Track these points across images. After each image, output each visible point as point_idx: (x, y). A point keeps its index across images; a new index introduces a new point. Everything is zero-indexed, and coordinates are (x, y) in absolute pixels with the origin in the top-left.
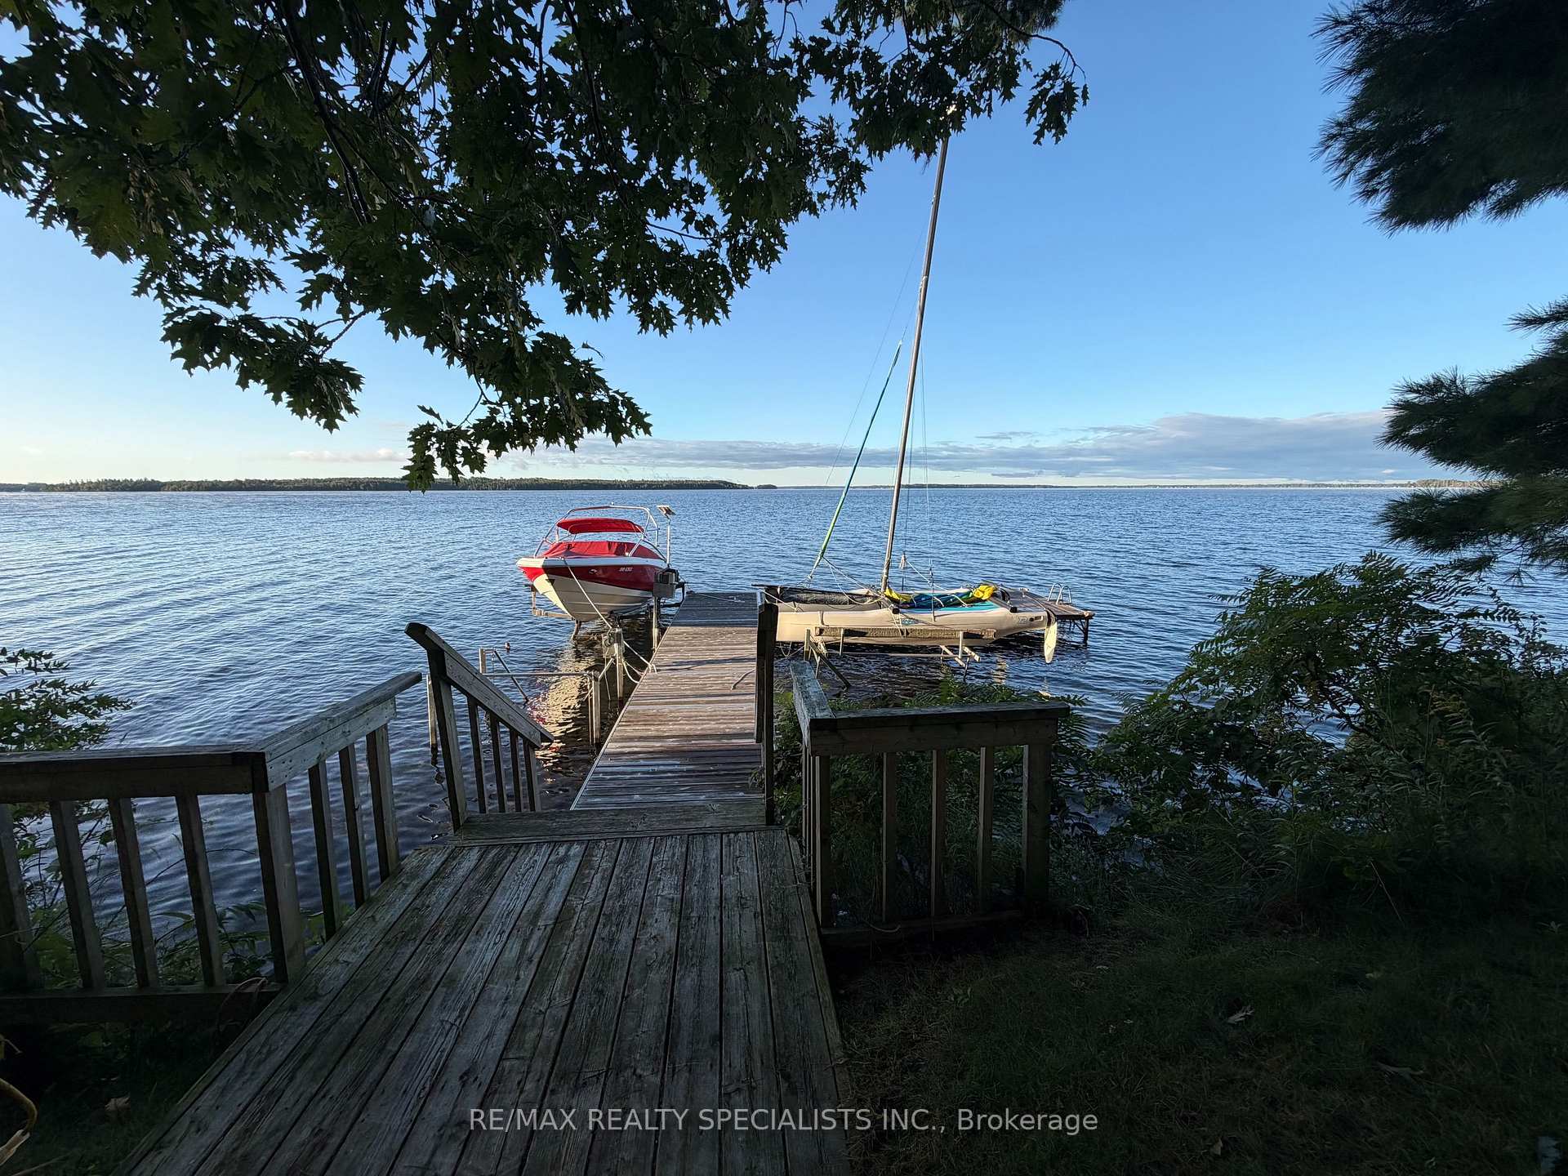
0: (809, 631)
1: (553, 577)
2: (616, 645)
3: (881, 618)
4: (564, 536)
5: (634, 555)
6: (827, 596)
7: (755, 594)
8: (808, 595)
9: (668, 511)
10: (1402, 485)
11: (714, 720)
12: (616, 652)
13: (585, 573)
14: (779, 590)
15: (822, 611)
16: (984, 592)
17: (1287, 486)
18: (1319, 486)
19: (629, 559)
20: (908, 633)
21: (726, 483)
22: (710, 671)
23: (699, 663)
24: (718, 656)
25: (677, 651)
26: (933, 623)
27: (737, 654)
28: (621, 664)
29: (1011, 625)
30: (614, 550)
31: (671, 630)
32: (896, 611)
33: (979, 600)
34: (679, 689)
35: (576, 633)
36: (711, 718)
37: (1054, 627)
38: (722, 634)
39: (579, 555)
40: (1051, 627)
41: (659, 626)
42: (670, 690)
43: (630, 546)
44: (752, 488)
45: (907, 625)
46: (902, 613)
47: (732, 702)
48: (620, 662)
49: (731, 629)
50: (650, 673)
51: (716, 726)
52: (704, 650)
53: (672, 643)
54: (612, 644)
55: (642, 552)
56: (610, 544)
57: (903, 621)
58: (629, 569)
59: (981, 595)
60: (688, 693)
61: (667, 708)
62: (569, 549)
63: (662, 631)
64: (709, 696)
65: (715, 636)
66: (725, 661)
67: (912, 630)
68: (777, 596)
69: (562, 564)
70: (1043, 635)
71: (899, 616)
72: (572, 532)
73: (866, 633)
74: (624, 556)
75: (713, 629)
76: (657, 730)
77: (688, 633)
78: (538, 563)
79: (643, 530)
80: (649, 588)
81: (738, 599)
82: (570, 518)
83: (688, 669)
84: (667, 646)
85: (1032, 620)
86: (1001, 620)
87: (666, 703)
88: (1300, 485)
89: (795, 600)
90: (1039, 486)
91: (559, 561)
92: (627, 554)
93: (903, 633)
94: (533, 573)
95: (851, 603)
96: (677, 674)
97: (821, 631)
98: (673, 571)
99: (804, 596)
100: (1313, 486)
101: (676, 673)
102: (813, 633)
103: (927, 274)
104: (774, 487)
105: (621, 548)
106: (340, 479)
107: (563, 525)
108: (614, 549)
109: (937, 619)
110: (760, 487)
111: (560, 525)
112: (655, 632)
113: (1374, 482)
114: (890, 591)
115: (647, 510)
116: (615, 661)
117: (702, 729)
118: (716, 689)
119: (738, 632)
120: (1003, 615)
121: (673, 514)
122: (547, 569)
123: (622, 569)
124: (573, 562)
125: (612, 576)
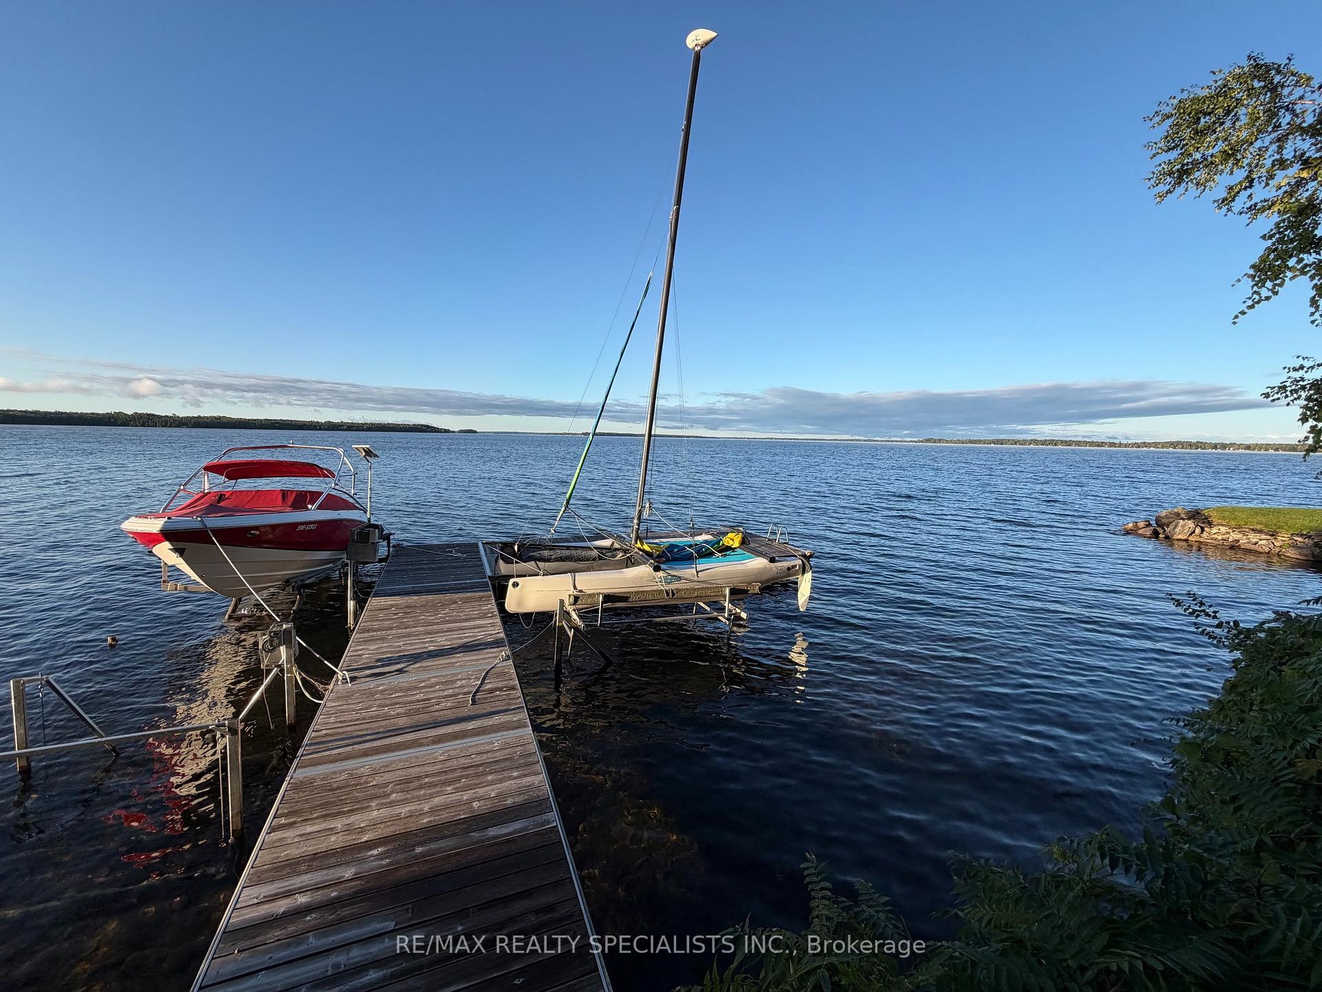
0: (562, 602)
1: (181, 545)
2: (283, 649)
3: (642, 578)
4: (219, 483)
6: (574, 552)
7: (476, 545)
8: (552, 552)
9: (368, 453)
10: (915, 442)
11: (449, 783)
12: (284, 657)
13: (237, 537)
14: (516, 548)
15: (574, 571)
16: (733, 540)
17: (852, 440)
18: (870, 441)
19: (314, 513)
20: (673, 594)
21: (428, 427)
22: (433, 672)
23: (416, 658)
24: (443, 641)
25: (383, 639)
26: (696, 579)
27: (467, 637)
28: (294, 675)
29: (769, 576)
30: (290, 501)
31: (373, 602)
32: (657, 569)
33: (729, 548)
34: (386, 718)
35: (234, 609)
36: (446, 777)
37: (809, 576)
38: (444, 606)
39: (230, 511)
40: (806, 575)
41: (355, 598)
42: (374, 719)
43: (314, 496)
44: (454, 432)
45: (669, 583)
46: (664, 570)
47: (475, 732)
48: (289, 671)
49: (455, 596)
50: (340, 686)
51: (455, 797)
52: (420, 633)
53: (376, 625)
54: (275, 648)
55: (333, 502)
56: (284, 494)
57: (665, 579)
58: (312, 527)
59: (731, 542)
60: (402, 722)
61: (368, 764)
62: (216, 504)
63: (361, 604)
64: (437, 725)
65: (434, 608)
66: (452, 651)
67: (678, 590)
68: (514, 555)
69: (199, 525)
70: (796, 583)
71: (661, 574)
72: (230, 477)
73: (628, 598)
74: (308, 509)
75: (430, 597)
76: (349, 830)
77: (396, 606)
78: (156, 526)
79: (333, 476)
80: (341, 546)
81: (458, 551)
82: (226, 460)
83: (400, 671)
84: (369, 629)
85: (789, 569)
86: (763, 571)
87: (366, 754)
88: (860, 440)
89: (535, 559)
90: (692, 437)
91: (191, 522)
92: (310, 506)
93: (668, 595)
94: (150, 539)
95: (600, 558)
96: (383, 683)
97: (576, 599)
99: (546, 553)
100: (867, 441)
101: (380, 681)
102: (567, 603)
103: (678, 202)
104: (475, 432)
105: (301, 500)
107: (213, 469)
108: (291, 499)
109: (700, 574)
110: (461, 431)
111: (209, 469)
112: (351, 605)
113: (899, 439)
114: (642, 544)
115: (341, 451)
116: (282, 671)
117: (433, 811)
118: (444, 708)
119: (466, 601)
120: (761, 566)
121: (375, 456)
122: (167, 535)
123: (301, 528)
124: (218, 522)
125: (287, 537)
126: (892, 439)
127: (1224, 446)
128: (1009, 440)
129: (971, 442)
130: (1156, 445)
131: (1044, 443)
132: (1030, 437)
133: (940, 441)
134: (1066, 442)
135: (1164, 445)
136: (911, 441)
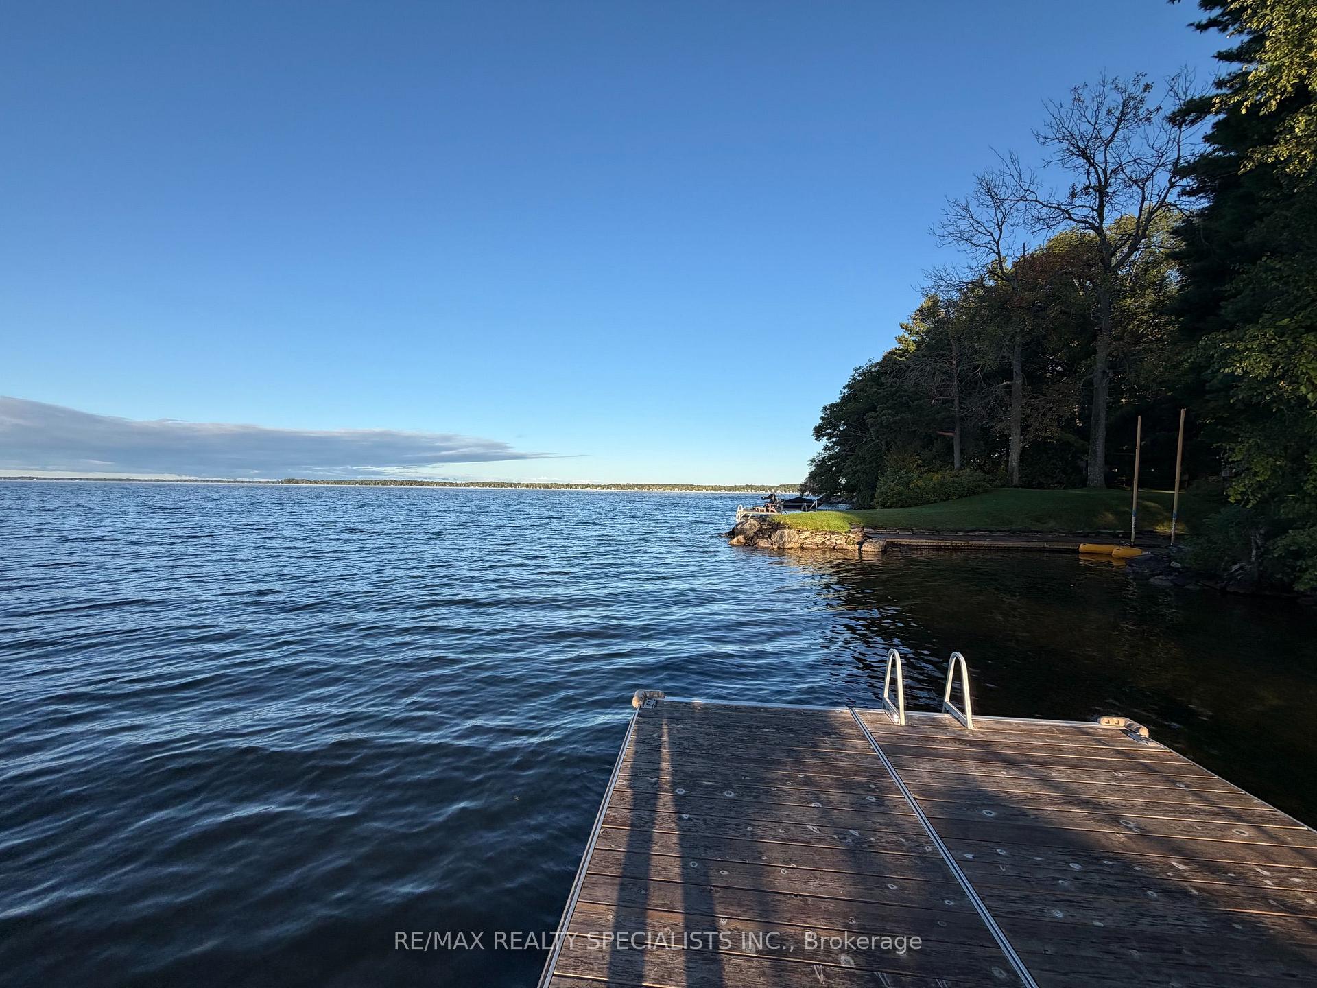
113: (247, 480)
126: (238, 480)
127: (516, 485)
128: (372, 481)
129: (335, 482)
130: (478, 484)
131: (402, 483)
132: (389, 478)
133: (302, 481)
134: (419, 482)
135: (484, 484)
136: (268, 482)
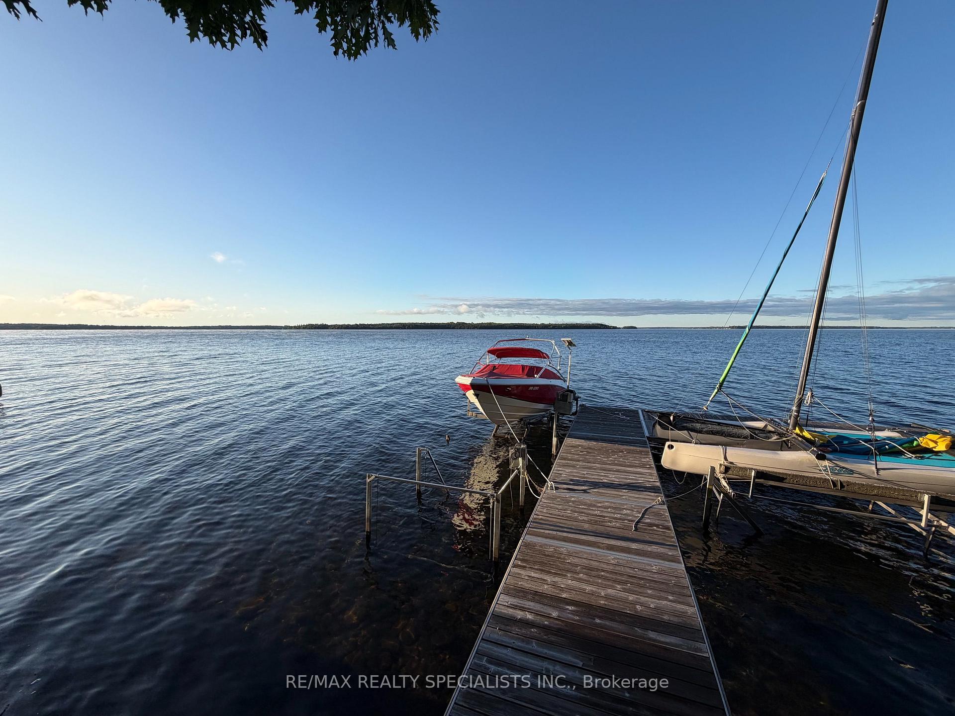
0: (712, 468)
1: (478, 392)
2: (520, 459)
3: (801, 463)
4: (490, 360)
5: (541, 377)
7: (637, 412)
8: (703, 426)
9: (570, 343)
11: (620, 583)
12: (521, 465)
13: (501, 391)
14: (672, 418)
15: (725, 445)
16: (936, 442)
19: (537, 380)
20: (843, 486)
21: (602, 325)
22: (606, 498)
23: (596, 485)
24: (613, 478)
25: (574, 467)
26: (875, 475)
27: (631, 479)
28: (525, 476)
30: (526, 372)
31: (568, 441)
32: (820, 457)
33: (929, 451)
34: (576, 520)
35: (496, 432)
36: (615, 577)
38: (614, 453)
39: (499, 376)
41: (557, 436)
42: (569, 519)
43: (539, 369)
44: (620, 328)
45: (837, 474)
46: (829, 460)
47: (638, 553)
48: (523, 473)
49: (621, 447)
50: (549, 491)
51: (623, 595)
52: (598, 469)
53: (570, 456)
54: (517, 458)
55: (548, 374)
56: (523, 367)
57: (832, 469)
58: (537, 388)
59: (932, 445)
60: (587, 526)
61: (566, 547)
62: (492, 371)
64: (609, 536)
65: (607, 453)
66: (621, 486)
67: (849, 484)
68: (670, 423)
69: (485, 382)
71: (826, 463)
72: (498, 357)
73: (784, 478)
74: (534, 377)
75: (604, 445)
76: (555, 585)
77: (582, 446)
78: (467, 381)
79: (549, 358)
80: (551, 401)
81: (623, 415)
82: (497, 347)
83: (585, 491)
84: (565, 459)
89: (688, 429)
91: (482, 380)
92: (536, 376)
93: (835, 485)
94: (465, 388)
95: (752, 437)
96: (574, 496)
97: (727, 469)
98: (572, 392)
99: (698, 426)
101: (572, 494)
102: (717, 471)
103: (864, 95)
104: (635, 328)
105: (531, 371)
106: (398, 323)
107: (491, 352)
109: (881, 472)
110: (625, 328)
111: (489, 352)
112: (555, 440)
114: (801, 431)
115: (553, 342)
116: (519, 472)
118: (614, 526)
119: (629, 452)
121: (574, 345)
122: (473, 386)
123: (531, 388)
124: (493, 381)
125: (523, 393)
